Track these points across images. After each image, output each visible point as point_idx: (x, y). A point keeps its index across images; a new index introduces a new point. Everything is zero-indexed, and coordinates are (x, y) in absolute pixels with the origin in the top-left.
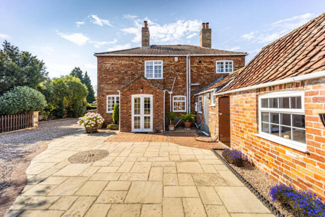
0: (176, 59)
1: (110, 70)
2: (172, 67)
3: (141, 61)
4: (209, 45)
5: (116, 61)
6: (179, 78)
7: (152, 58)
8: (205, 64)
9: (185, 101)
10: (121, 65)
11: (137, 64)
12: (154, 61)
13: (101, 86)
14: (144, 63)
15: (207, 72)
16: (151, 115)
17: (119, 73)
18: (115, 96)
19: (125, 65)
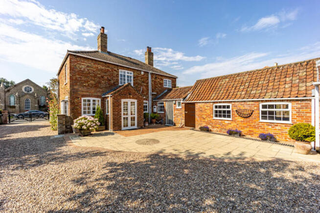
0: (142, 73)
1: (85, 72)
2: (140, 78)
3: (116, 69)
4: (152, 65)
5: (92, 64)
6: (144, 88)
7: (125, 68)
8: (159, 80)
9: (147, 105)
10: (98, 69)
11: (113, 72)
12: (126, 71)
13: (75, 87)
14: (118, 72)
15: (160, 86)
16: (136, 116)
17: (95, 76)
18: (92, 99)
19: (102, 70)
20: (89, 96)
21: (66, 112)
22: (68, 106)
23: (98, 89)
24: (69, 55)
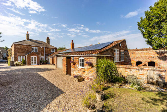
0: (41, 47)
1: (19, 48)
2: (40, 49)
3: (30, 47)
4: (49, 44)
6: (42, 52)
8: (49, 49)
9: (44, 58)
12: (35, 47)
13: (16, 53)
15: (49, 51)
16: (36, 61)
17: (23, 49)
18: (21, 56)
19: (25, 47)
20: (21, 55)
21: (13, 60)
22: (14, 58)
23: (24, 53)
24: (13, 44)
